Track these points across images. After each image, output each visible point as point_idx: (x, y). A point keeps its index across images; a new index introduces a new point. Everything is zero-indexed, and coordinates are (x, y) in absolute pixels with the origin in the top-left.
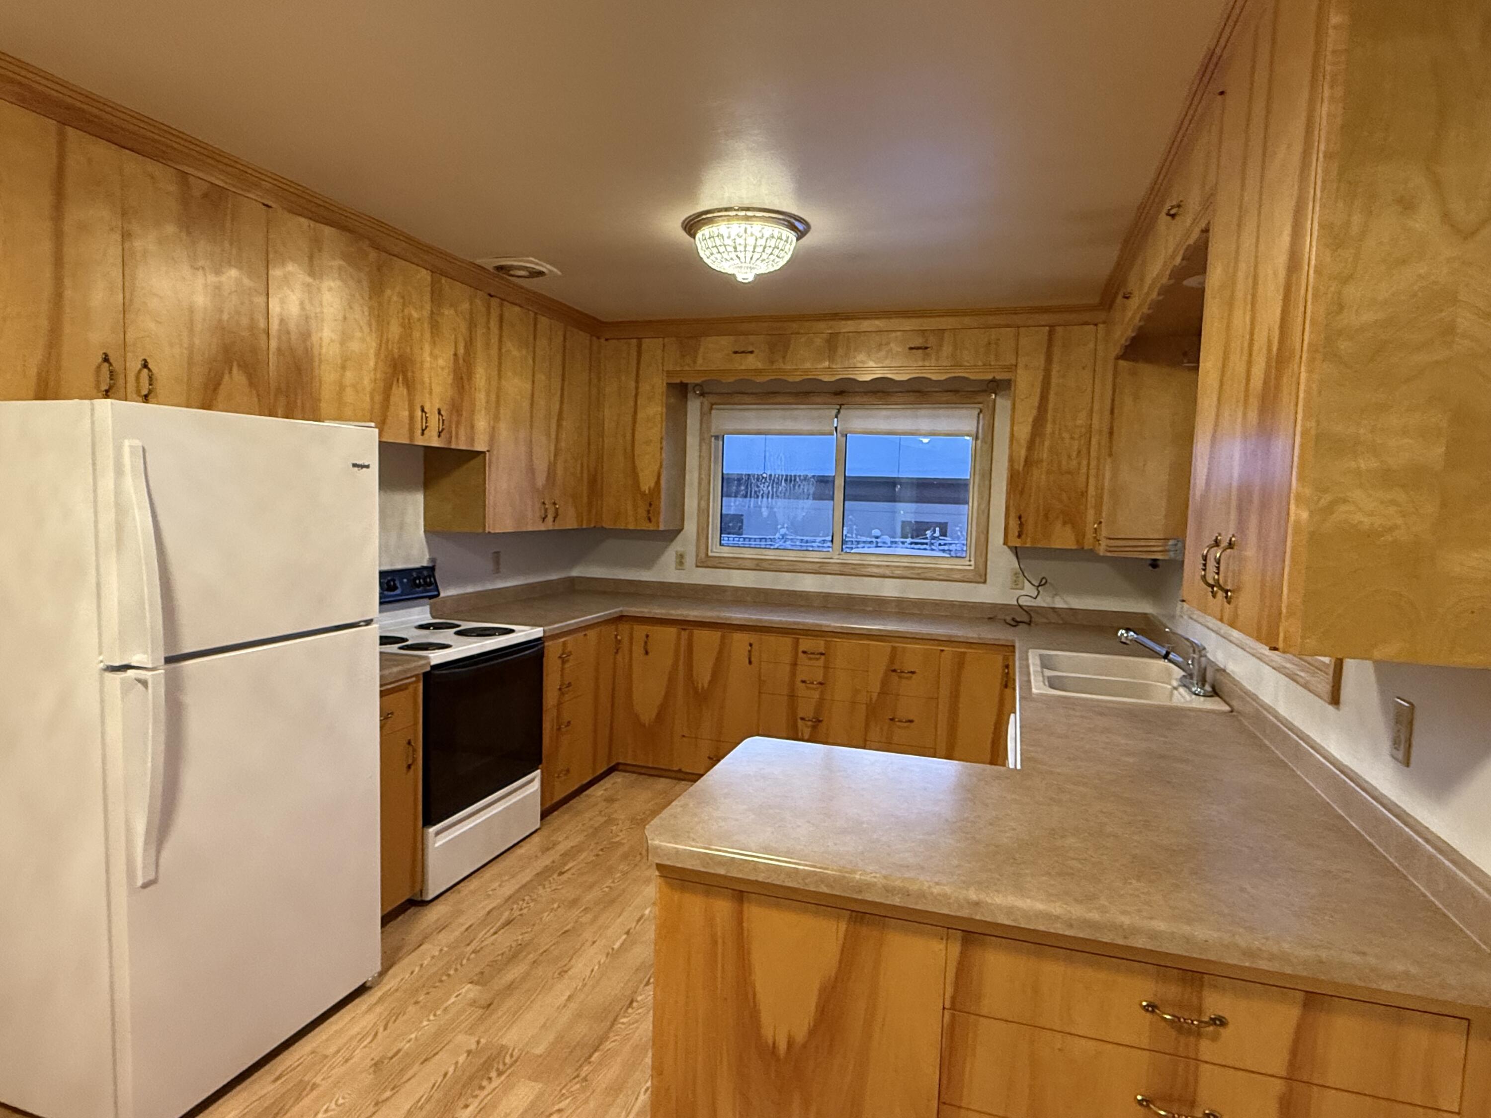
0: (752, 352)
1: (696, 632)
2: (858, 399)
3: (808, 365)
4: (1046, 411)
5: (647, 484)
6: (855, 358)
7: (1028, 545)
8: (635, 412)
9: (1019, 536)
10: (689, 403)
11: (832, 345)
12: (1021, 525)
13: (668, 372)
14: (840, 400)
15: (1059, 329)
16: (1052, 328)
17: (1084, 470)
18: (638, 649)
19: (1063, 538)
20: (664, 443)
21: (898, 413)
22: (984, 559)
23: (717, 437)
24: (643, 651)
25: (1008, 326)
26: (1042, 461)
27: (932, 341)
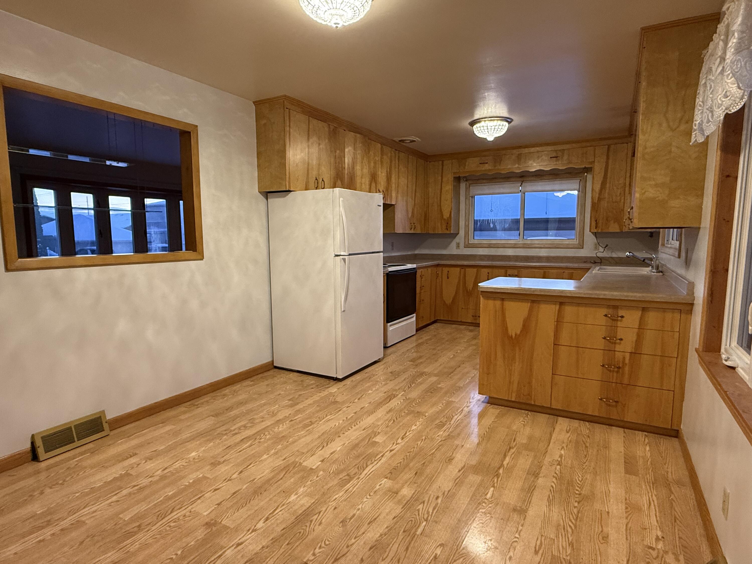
0: (487, 163)
1: (467, 269)
2: (530, 179)
3: (509, 167)
4: (607, 178)
5: (446, 215)
6: (528, 162)
7: (600, 231)
8: (441, 189)
9: (596, 228)
10: (461, 184)
11: (519, 158)
12: (596, 223)
13: (454, 173)
14: (522, 179)
15: (612, 146)
16: (609, 146)
17: (623, 201)
18: (445, 277)
19: (614, 228)
20: (453, 200)
21: (546, 183)
22: (582, 239)
23: (472, 197)
24: (446, 277)
25: (590, 146)
26: (605, 198)
27: (560, 154)
